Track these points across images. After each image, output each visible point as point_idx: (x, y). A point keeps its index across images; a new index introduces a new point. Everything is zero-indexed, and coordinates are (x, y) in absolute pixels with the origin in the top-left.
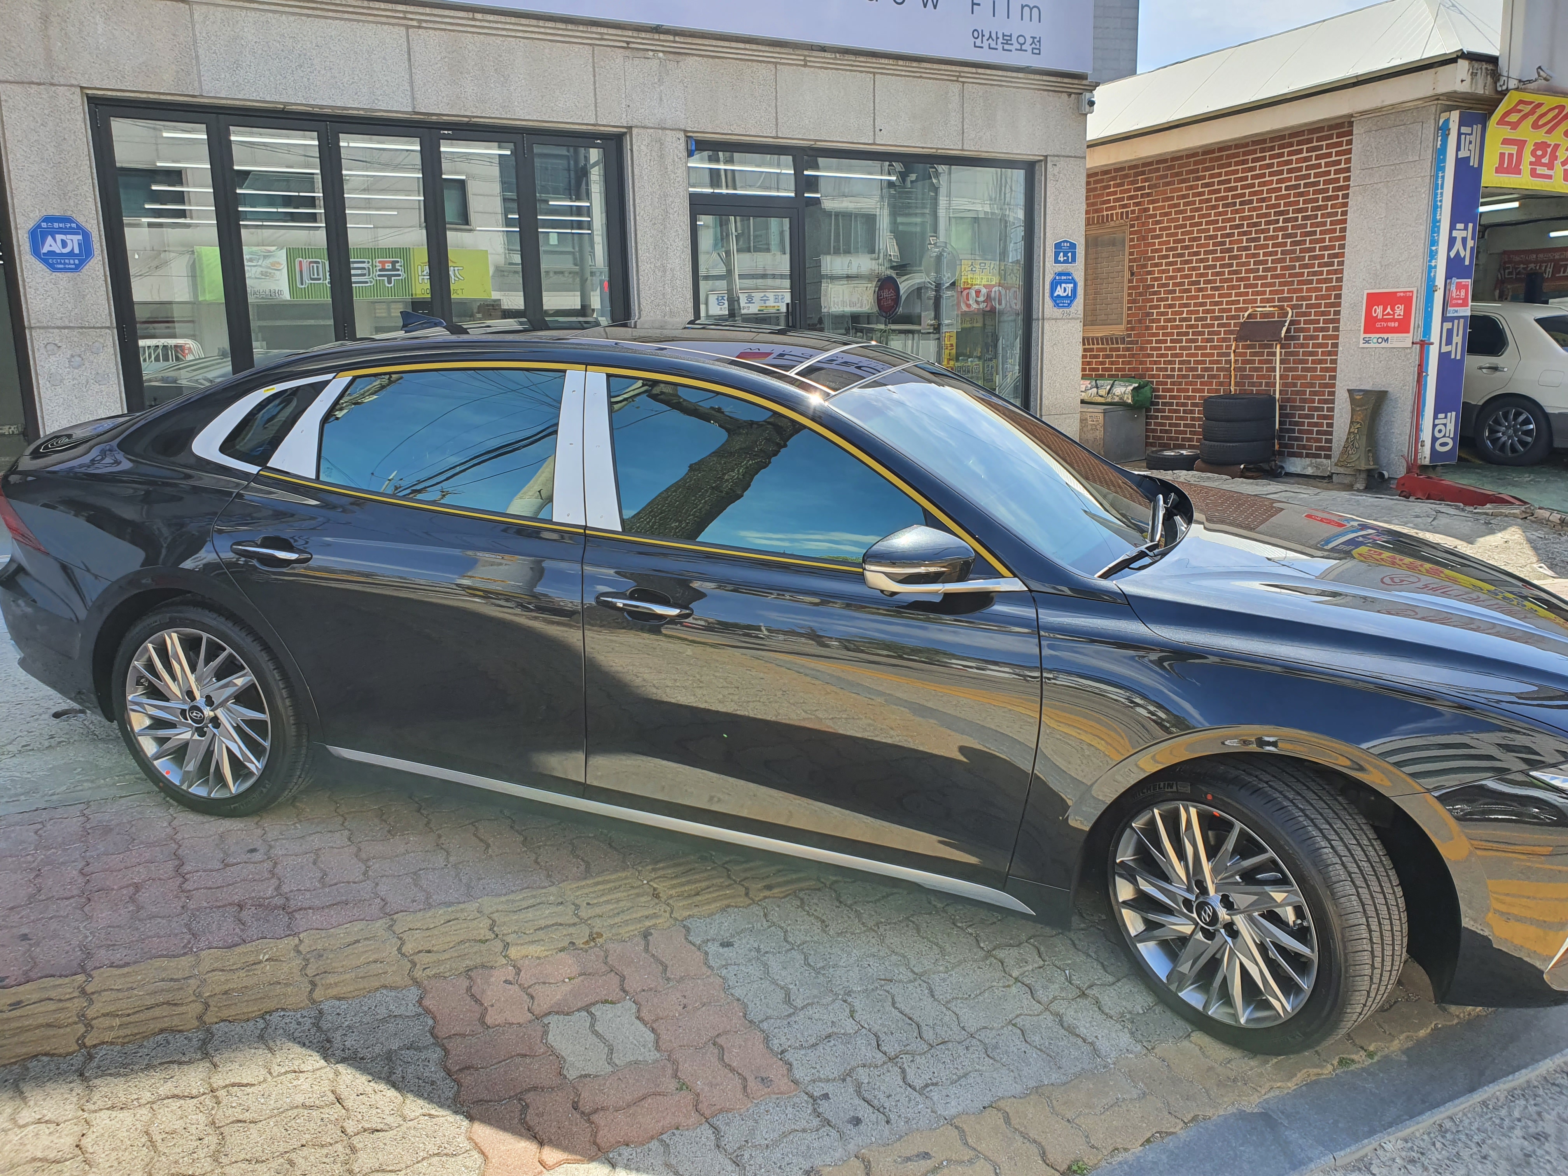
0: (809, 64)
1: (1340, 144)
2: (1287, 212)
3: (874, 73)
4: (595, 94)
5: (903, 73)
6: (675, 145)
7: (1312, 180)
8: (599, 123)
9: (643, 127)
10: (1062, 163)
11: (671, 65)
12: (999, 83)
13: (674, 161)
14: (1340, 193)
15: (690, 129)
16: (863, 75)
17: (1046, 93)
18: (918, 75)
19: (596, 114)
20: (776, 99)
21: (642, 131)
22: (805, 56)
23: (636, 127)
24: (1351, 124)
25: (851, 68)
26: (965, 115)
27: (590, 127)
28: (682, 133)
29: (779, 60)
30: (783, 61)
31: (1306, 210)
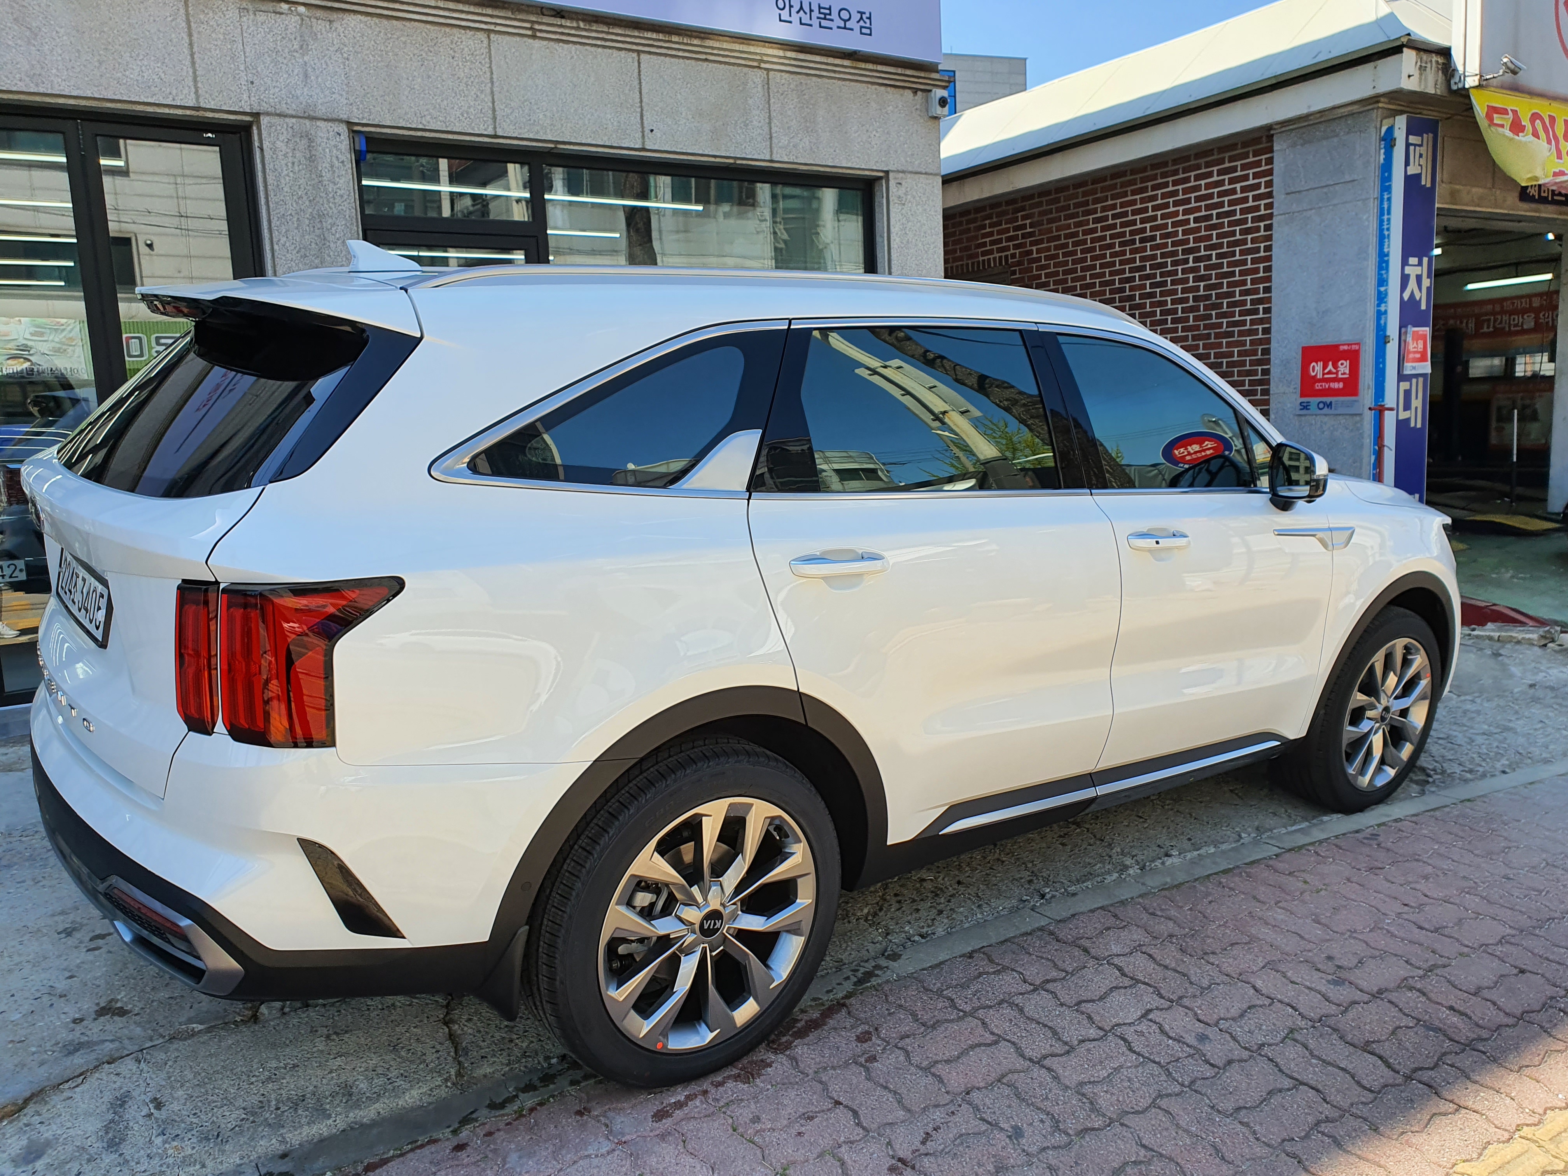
0: (538, 34)
1: (1258, 164)
2: (1198, 249)
3: (639, 52)
4: (193, 63)
5: (680, 54)
6: (333, 143)
7: (1226, 209)
8: (202, 105)
9: (280, 115)
10: (909, 181)
11: (320, 26)
12: (817, 72)
13: (332, 166)
14: (1262, 224)
15: (356, 121)
16: (623, 53)
17: (883, 88)
18: (703, 57)
19: (196, 92)
20: (492, 83)
21: (276, 120)
22: (533, 22)
23: (268, 114)
24: (1270, 138)
25: (603, 43)
26: (773, 114)
27: (188, 112)
28: (345, 127)
29: (492, 27)
30: (498, 28)
31: (1221, 246)
